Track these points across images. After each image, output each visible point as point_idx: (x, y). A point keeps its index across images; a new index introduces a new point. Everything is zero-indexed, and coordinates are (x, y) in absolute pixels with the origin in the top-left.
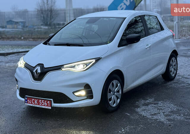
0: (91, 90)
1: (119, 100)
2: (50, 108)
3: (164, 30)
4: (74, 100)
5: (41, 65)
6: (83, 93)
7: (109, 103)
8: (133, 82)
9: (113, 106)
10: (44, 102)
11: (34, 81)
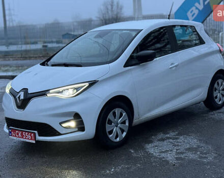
0: (82, 121)
1: (125, 134)
2: (34, 142)
3: (205, 43)
4: (62, 133)
5: (25, 90)
6: (72, 124)
7: (108, 137)
8: (150, 111)
9: (115, 141)
10: (28, 134)
11: (17, 109)
